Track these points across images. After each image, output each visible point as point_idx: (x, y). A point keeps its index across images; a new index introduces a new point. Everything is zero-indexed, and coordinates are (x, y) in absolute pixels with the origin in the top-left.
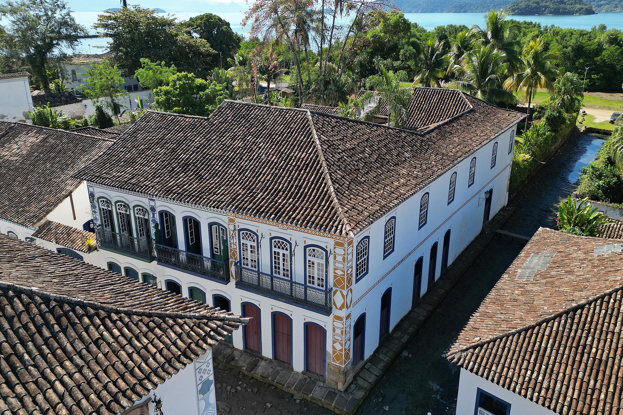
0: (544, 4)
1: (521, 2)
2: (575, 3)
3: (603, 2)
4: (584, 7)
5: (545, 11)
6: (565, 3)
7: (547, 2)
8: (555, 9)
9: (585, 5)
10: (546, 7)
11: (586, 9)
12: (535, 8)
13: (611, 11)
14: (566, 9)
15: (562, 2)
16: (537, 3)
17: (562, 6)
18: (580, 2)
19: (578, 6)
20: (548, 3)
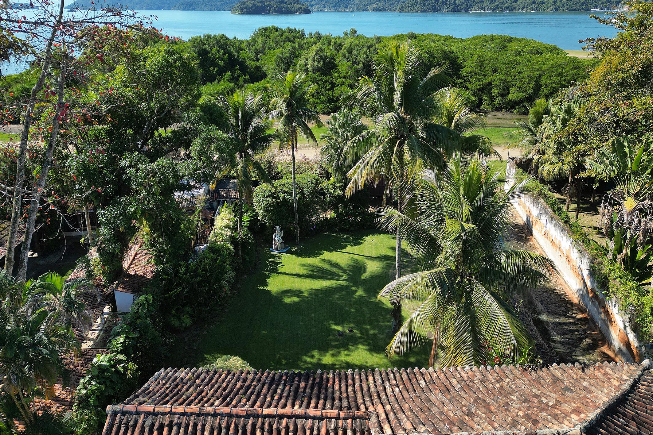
0: (267, 3)
1: (248, 2)
2: (294, 3)
3: (313, 2)
4: (302, 6)
5: (270, 10)
6: (286, 3)
7: (270, 2)
8: (278, 8)
9: (303, 5)
10: (271, 6)
11: (304, 8)
12: (261, 7)
13: (321, 10)
14: (288, 8)
15: (283, 2)
16: (262, 2)
17: (283, 5)
18: (298, 2)
19: (298, 6)
20: (272, 2)
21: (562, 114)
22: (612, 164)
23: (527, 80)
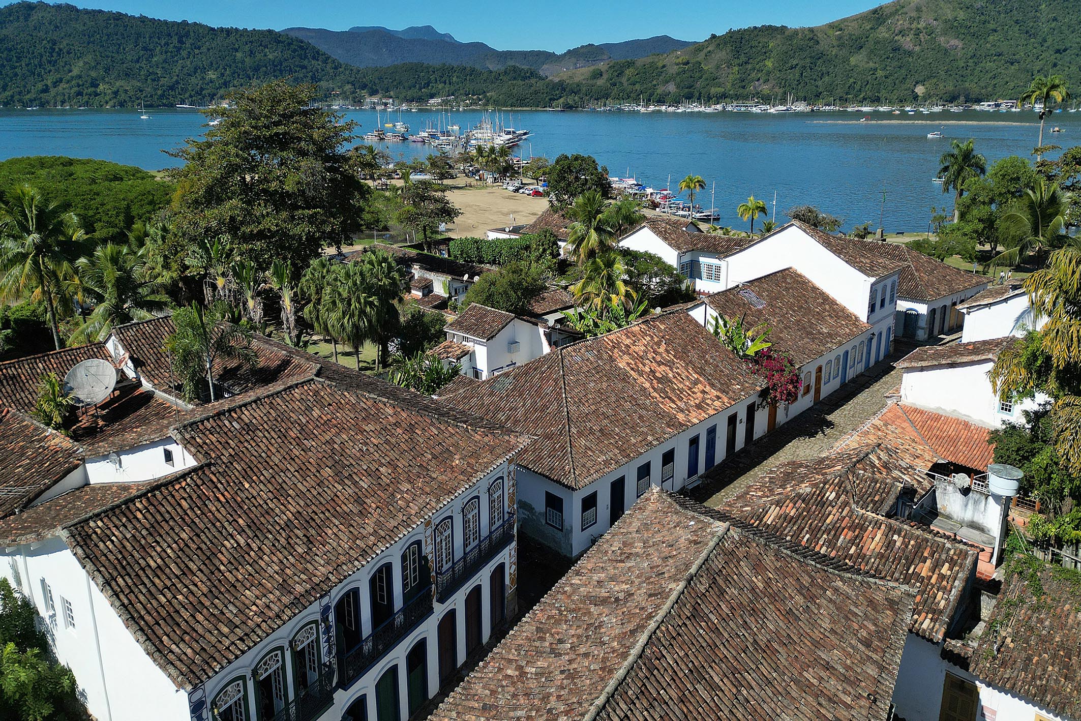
21: (160, 233)
22: (202, 257)
23: (115, 213)
